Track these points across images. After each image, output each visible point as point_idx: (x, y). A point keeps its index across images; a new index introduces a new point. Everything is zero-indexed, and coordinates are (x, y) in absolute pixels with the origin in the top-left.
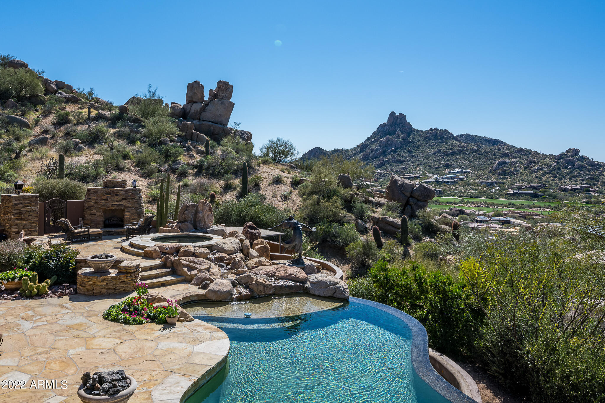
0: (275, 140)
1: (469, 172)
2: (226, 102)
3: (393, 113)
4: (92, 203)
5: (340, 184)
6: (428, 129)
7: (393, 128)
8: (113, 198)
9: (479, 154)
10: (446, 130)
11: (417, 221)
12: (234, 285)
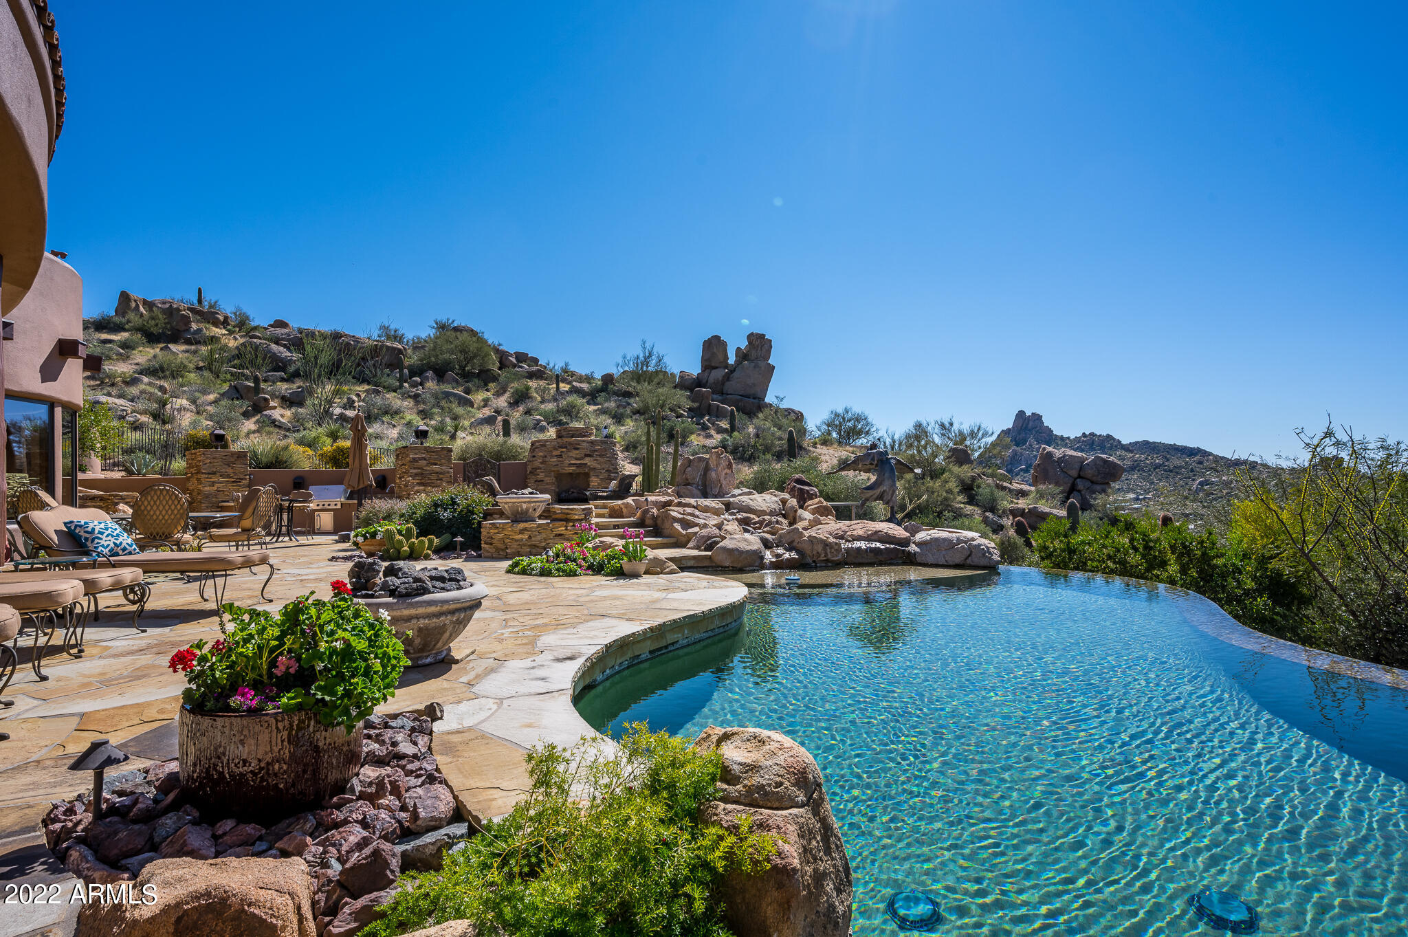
0: (840, 410)
1: (1149, 499)
2: (761, 363)
3: (1021, 413)
4: (537, 463)
5: (953, 459)
6: (1079, 435)
7: (1023, 435)
8: (571, 454)
9: (1165, 471)
10: (1108, 436)
11: (1094, 514)
12: (767, 545)
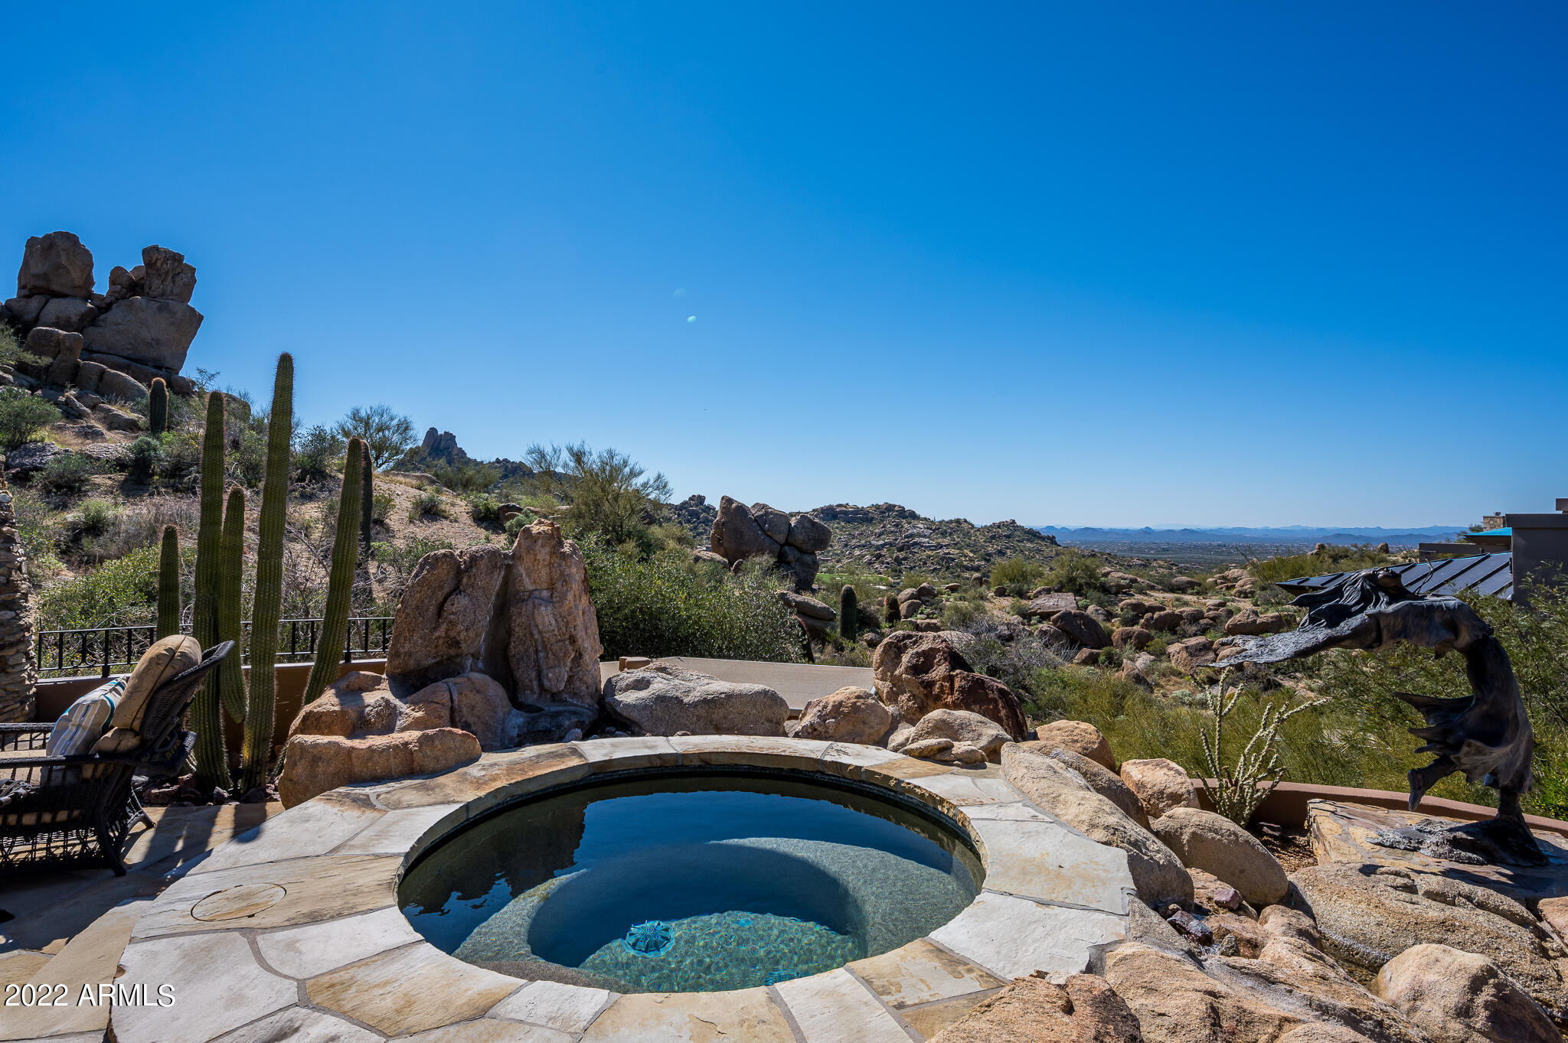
2: (176, 306)
6: (493, 460)
